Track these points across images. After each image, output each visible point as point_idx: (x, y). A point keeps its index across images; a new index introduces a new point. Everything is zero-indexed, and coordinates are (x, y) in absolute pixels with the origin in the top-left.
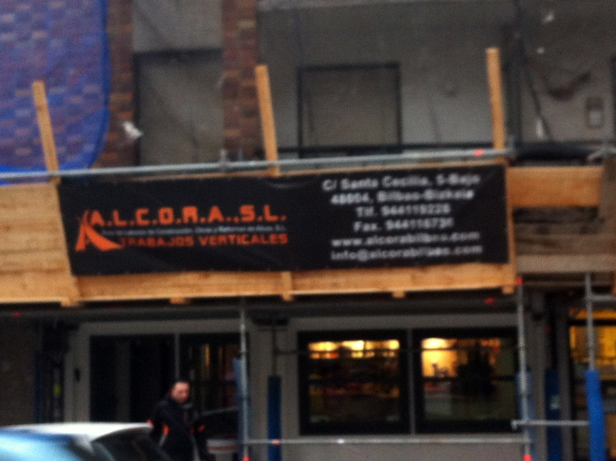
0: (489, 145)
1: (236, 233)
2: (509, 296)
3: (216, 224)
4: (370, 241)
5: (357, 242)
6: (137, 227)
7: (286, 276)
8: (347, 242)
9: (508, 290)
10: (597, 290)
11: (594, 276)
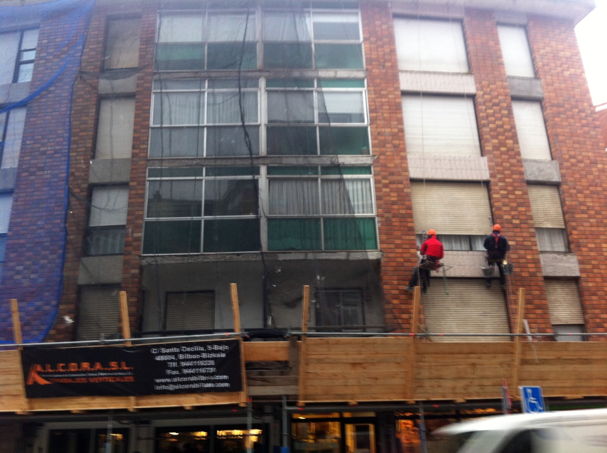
0: (232, 331)
1: (108, 376)
2: (243, 408)
3: (99, 371)
4: (175, 380)
5: (168, 380)
6: (60, 373)
7: (132, 399)
8: (163, 381)
9: (242, 405)
10: (289, 404)
11: (288, 396)
